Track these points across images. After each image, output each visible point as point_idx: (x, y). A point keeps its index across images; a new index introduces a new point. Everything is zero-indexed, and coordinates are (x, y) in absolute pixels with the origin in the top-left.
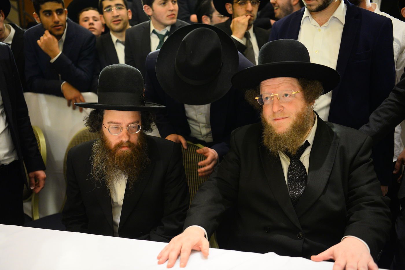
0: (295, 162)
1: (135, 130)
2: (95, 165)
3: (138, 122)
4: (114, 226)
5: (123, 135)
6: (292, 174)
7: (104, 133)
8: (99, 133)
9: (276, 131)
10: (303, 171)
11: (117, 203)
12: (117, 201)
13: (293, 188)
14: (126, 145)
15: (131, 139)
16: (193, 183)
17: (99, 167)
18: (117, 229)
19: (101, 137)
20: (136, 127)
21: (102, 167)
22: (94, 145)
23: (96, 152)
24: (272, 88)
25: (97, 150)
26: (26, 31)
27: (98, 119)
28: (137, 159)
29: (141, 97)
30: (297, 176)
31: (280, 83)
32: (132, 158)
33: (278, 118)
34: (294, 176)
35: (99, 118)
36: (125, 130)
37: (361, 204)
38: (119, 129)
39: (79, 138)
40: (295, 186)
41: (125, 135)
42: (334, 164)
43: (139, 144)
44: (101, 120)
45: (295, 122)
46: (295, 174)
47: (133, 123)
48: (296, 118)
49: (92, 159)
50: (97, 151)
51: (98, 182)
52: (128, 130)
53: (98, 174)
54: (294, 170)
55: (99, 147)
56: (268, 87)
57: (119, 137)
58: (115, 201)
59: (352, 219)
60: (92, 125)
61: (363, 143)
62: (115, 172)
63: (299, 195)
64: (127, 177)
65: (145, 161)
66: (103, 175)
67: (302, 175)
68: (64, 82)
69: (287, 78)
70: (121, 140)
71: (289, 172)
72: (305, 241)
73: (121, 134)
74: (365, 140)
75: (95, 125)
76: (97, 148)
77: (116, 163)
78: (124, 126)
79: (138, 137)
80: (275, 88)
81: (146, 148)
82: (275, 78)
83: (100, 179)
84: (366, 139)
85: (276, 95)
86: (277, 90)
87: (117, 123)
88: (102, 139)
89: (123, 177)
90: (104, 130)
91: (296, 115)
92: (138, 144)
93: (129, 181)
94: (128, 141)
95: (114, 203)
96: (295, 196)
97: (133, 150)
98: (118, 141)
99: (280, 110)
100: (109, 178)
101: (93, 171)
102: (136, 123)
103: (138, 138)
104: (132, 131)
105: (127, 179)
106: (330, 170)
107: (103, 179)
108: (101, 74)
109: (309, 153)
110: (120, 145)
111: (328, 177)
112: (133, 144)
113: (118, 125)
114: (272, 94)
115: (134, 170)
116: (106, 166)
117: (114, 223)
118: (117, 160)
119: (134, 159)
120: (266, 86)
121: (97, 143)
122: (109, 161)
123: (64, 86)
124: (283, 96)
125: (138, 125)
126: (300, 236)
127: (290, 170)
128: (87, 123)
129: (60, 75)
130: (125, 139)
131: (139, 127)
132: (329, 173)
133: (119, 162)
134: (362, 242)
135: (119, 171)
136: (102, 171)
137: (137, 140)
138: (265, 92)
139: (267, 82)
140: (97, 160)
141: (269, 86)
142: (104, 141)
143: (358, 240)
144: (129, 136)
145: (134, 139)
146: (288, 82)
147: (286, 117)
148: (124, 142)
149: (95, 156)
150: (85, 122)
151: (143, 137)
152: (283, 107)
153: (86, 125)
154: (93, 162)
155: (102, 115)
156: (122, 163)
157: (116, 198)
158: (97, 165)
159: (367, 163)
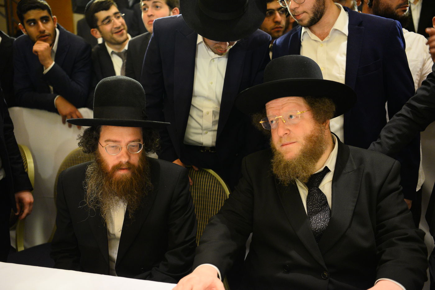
0: (314, 190)
1: (135, 149)
2: (89, 191)
3: (140, 141)
4: (110, 262)
5: (122, 155)
6: (312, 204)
7: (100, 154)
8: (95, 154)
9: (284, 158)
10: (323, 200)
11: (114, 235)
12: (114, 233)
13: (315, 221)
14: (125, 167)
15: (131, 160)
16: (201, 212)
17: (93, 193)
18: (113, 266)
19: (96, 158)
20: (137, 146)
21: (97, 193)
22: (89, 168)
23: (90, 176)
24: (276, 110)
25: (92, 173)
26: (15, 39)
27: (94, 138)
28: (138, 184)
29: (143, 112)
30: (318, 207)
31: (285, 103)
32: (131, 183)
33: (286, 143)
34: (314, 207)
35: (94, 136)
36: (124, 150)
37: (394, 239)
38: (117, 148)
39: (72, 159)
40: (317, 218)
41: (125, 155)
42: (359, 193)
43: (141, 166)
44: (97, 139)
45: (304, 146)
46: (314, 204)
47: (133, 141)
48: (305, 142)
49: (86, 184)
50: (92, 175)
51: (92, 210)
52: (128, 150)
53: (92, 201)
54: (313, 200)
55: (94, 170)
56: (272, 109)
57: (118, 158)
58: (111, 231)
59: (384, 257)
60: (87, 144)
61: (391, 169)
62: (111, 199)
63: (322, 228)
64: (126, 204)
65: (146, 186)
66: (98, 202)
67: (323, 205)
68: (57, 97)
69: (291, 97)
70: (120, 160)
71: (308, 202)
72: (330, 282)
73: (120, 155)
74: (393, 166)
75: (91, 144)
76: (92, 171)
77: (113, 189)
78: (123, 144)
79: (139, 158)
80: (279, 110)
81: (148, 171)
82: (278, 99)
83: (95, 206)
84: (394, 164)
85: (281, 117)
86: (281, 111)
87: (115, 141)
88: (98, 160)
89: (122, 204)
90: (100, 150)
91: (305, 138)
92: (139, 166)
93: (129, 209)
94: (128, 163)
95: (111, 235)
96: (317, 231)
97: (133, 173)
98: (116, 162)
99: (286, 134)
100: (104, 206)
101: (86, 197)
102: (137, 141)
103: (140, 160)
104: (132, 150)
105: (126, 207)
106: (356, 200)
107: (98, 207)
108: (97, 87)
109: (331, 179)
110: (118, 167)
111: (353, 208)
112: (133, 166)
113: (117, 143)
114: (277, 116)
115: (135, 197)
116: (101, 191)
117: (110, 258)
118: (114, 185)
119: (134, 184)
120: (270, 108)
121: (92, 166)
122: (105, 186)
123: (58, 101)
124: (289, 118)
125: (140, 144)
126: (324, 276)
127: (309, 200)
128: (81, 142)
129: (52, 88)
130: (124, 160)
131: (140, 145)
132: (354, 204)
133: (117, 188)
134: (399, 286)
135: (117, 198)
136: (96, 198)
137: (139, 162)
138: (270, 115)
139: (271, 103)
140: (91, 185)
141: (273, 107)
142: (100, 162)
143: (395, 284)
144: (129, 157)
145: (135, 160)
146: (293, 101)
147: (294, 141)
148: (124, 163)
149: (90, 180)
150: (79, 141)
151: (144, 158)
152: (289, 130)
153: (80, 145)
154: (86, 187)
155: (98, 132)
156: (120, 188)
157: (113, 229)
158: (92, 191)
159: (396, 192)
